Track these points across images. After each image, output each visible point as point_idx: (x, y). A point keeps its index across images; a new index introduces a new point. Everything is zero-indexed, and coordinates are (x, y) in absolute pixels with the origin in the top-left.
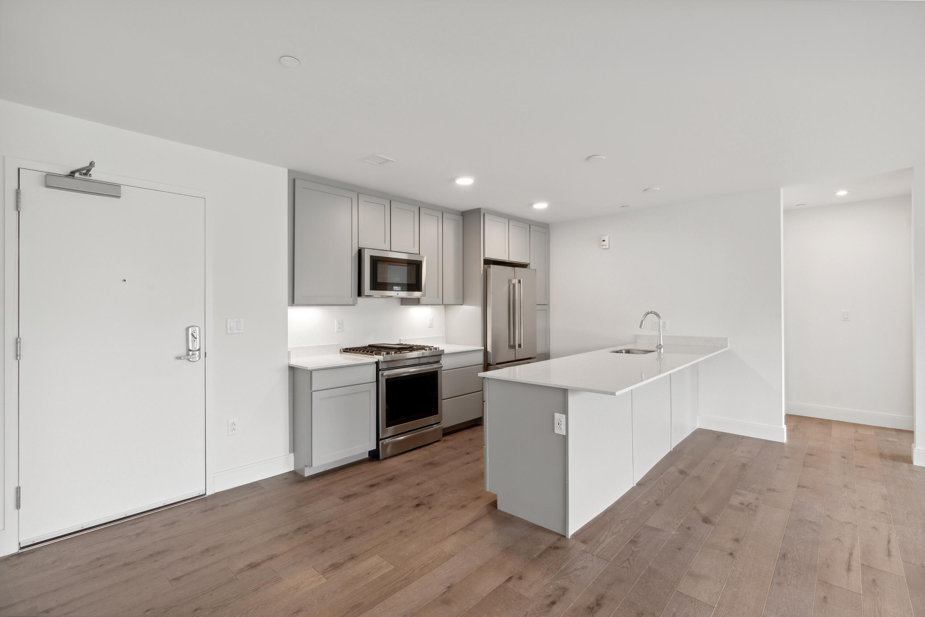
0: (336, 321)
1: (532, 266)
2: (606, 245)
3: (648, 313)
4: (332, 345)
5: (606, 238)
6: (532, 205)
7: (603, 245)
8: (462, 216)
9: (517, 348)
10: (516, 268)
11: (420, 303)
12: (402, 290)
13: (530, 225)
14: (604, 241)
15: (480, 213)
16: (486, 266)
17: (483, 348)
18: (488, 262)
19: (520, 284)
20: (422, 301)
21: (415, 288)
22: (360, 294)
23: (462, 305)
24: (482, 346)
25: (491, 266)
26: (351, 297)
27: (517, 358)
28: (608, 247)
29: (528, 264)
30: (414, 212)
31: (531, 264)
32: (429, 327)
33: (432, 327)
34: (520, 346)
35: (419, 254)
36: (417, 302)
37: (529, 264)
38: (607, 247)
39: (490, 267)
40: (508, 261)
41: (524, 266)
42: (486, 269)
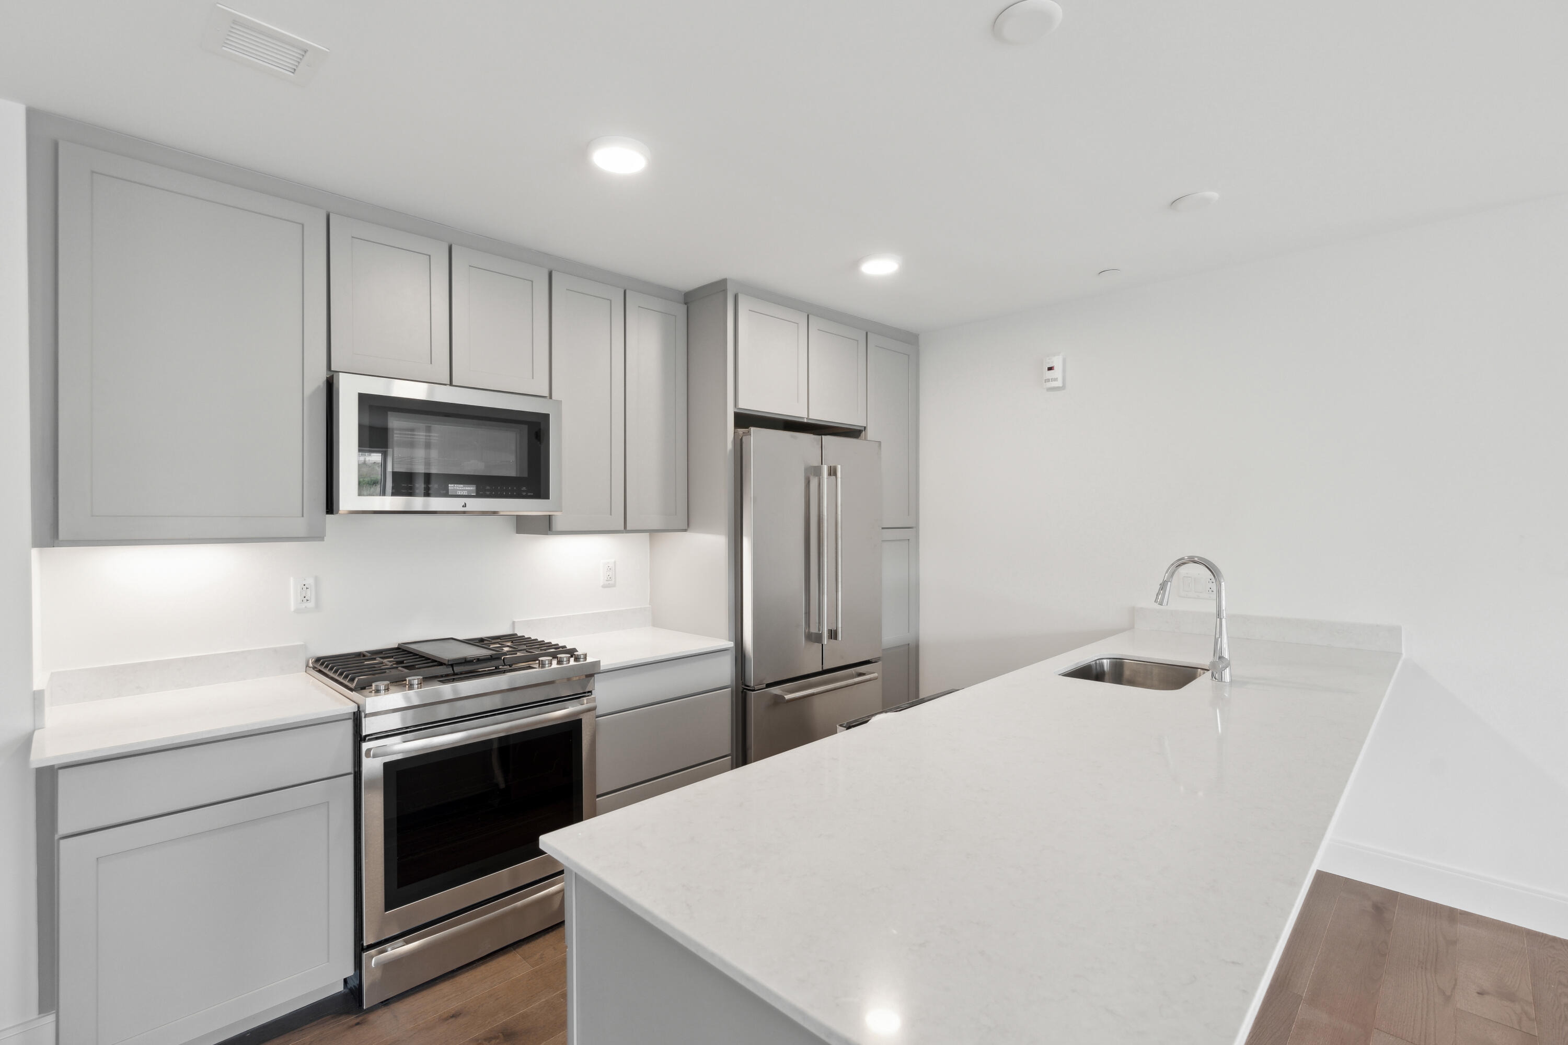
0: (292, 579)
1: (871, 434)
2: (1056, 380)
3: (1181, 563)
4: (275, 650)
5: (1057, 362)
6: (856, 264)
7: (1048, 380)
8: (686, 303)
9: (825, 641)
10: (826, 438)
11: (554, 530)
12: (478, 495)
13: (867, 333)
14: (1050, 369)
15: (725, 291)
16: (741, 431)
17: (731, 644)
18: (745, 420)
19: (833, 477)
20: (558, 525)
21: (524, 488)
22: (331, 506)
23: (685, 530)
24: (730, 640)
25: (752, 429)
26: (303, 516)
27: (826, 667)
28: (1061, 385)
29: (863, 429)
30: (532, 281)
31: (868, 429)
32: (604, 586)
33: (614, 586)
34: (833, 634)
35: (551, 397)
36: (545, 526)
37: (865, 428)
38: (1059, 383)
39: (749, 433)
40: (805, 421)
41: (852, 433)
42: (741, 439)
